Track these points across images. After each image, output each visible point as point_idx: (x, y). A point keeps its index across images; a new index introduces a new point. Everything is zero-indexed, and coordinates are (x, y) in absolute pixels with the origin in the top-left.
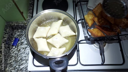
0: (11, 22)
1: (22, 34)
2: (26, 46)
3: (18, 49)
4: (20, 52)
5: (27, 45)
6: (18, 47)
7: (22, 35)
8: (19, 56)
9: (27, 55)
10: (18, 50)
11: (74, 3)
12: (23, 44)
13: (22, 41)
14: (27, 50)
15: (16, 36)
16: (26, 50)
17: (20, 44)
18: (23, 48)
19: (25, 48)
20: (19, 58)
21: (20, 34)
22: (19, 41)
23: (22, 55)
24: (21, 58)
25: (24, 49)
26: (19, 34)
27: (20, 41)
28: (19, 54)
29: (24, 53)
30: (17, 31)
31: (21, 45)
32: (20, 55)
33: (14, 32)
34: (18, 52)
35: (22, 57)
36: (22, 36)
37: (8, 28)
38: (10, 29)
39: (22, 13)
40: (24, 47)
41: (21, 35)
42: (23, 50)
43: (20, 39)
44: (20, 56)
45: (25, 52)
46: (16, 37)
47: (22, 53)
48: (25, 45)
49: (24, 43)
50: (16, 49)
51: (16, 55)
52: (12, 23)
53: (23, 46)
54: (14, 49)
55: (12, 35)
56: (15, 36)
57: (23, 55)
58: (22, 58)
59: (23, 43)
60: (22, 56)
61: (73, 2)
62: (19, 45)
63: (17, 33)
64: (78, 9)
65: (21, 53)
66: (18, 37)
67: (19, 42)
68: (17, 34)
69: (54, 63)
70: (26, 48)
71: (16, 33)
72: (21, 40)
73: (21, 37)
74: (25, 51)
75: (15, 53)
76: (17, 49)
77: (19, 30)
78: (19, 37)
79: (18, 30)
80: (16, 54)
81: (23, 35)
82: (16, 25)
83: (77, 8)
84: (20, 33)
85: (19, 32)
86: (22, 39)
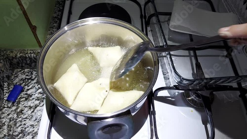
0: (9, 50)
1: (32, 77)
2: (37, 102)
3: (17, 108)
4: (22, 116)
5: (39, 101)
6: (20, 105)
7: (30, 79)
8: (18, 125)
9: (37, 123)
10: (19, 110)
11: (144, 20)
12: (31, 98)
13: (29, 92)
14: (37, 111)
15: (16, 81)
16: (36, 111)
17: (24, 99)
18: (30, 107)
19: (34, 107)
20: (17, 128)
21: (27, 77)
22: (23, 91)
23: (25, 122)
24: (23, 129)
25: (32, 110)
26: (24, 77)
27: (24, 93)
28: (20, 119)
29: (30, 118)
30: (21, 71)
31: (26, 99)
32: (21, 121)
33: (14, 74)
34: (18, 116)
35: (26, 126)
36: (30, 81)
37: (2, 61)
38: (4, 65)
39: (34, 29)
40: (32, 105)
41: (28, 79)
42: (30, 112)
43: (26, 87)
44: (21, 125)
45: (32, 116)
46: (18, 84)
47: (26, 118)
48: (34, 100)
49: (33, 97)
50: (14, 108)
51: (11, 123)
52: (12, 52)
53: (30, 102)
54: (10, 108)
55: (9, 79)
57: (29, 123)
58: (25, 128)
59: (30, 96)
60: (25, 124)
61: (141, 17)
62: (22, 100)
63: (20, 75)
64: (152, 31)
65: (25, 117)
66: (21, 84)
67: (22, 95)
68: (20, 78)
70: (36, 108)
71: (17, 76)
72: (28, 90)
73: (27, 85)
74: (33, 114)
75: (11, 118)
76: (16, 110)
77: (26, 70)
78: (24, 84)
79: (23, 68)
80: (13, 120)
81: (33, 80)
82: (19, 55)
83: (149, 29)
84: (27, 75)
85: (24, 73)
86: (29, 88)
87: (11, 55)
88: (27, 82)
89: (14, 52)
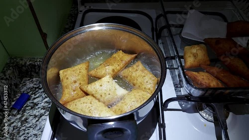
0: (19, 58)
1: (40, 86)
2: (43, 111)
3: (22, 117)
4: (26, 124)
5: (45, 110)
6: (25, 113)
7: (38, 88)
8: (21, 134)
9: (40, 133)
10: (23, 119)
11: (155, 33)
12: (37, 107)
13: (35, 101)
14: (42, 120)
15: (24, 89)
16: (40, 120)
17: (30, 107)
18: (35, 116)
19: (39, 116)
20: (20, 137)
21: (35, 86)
22: (30, 100)
23: (28, 131)
24: (26, 138)
25: (37, 119)
26: (32, 85)
28: (24, 128)
29: (34, 127)
30: (29, 80)
31: (32, 108)
32: (24, 130)
33: (22, 82)
34: (22, 125)
35: (29, 135)
36: (37, 90)
37: (11, 68)
38: (13, 72)
39: (44, 36)
40: (37, 114)
41: (36, 88)
42: (34, 121)
43: (33, 95)
44: (24, 134)
45: (37, 125)
46: (25, 92)
47: (30, 127)
48: (40, 109)
49: (39, 106)
50: (19, 116)
51: (15, 131)
52: (22, 60)
53: (36, 111)
54: (15, 116)
55: (16, 87)
56: (22, 90)
57: (32, 132)
58: (28, 138)
59: (36, 104)
60: (28, 133)
61: (153, 29)
62: (28, 108)
63: (28, 84)
64: (163, 43)
65: (28, 126)
66: (28, 93)
67: (28, 103)
68: (28, 86)
69: (99, 133)
70: (41, 117)
71: (25, 85)
72: (35, 98)
73: (34, 93)
74: (38, 123)
75: (14, 126)
76: (20, 118)
77: (34, 79)
78: (31, 92)
79: (31, 77)
80: (17, 128)
81: (41, 89)
82: (28, 63)
83: (160, 41)
84: (35, 84)
85: (32, 82)
86: (36, 96)
87: (21, 62)
88: (34, 91)
89: (24, 59)
